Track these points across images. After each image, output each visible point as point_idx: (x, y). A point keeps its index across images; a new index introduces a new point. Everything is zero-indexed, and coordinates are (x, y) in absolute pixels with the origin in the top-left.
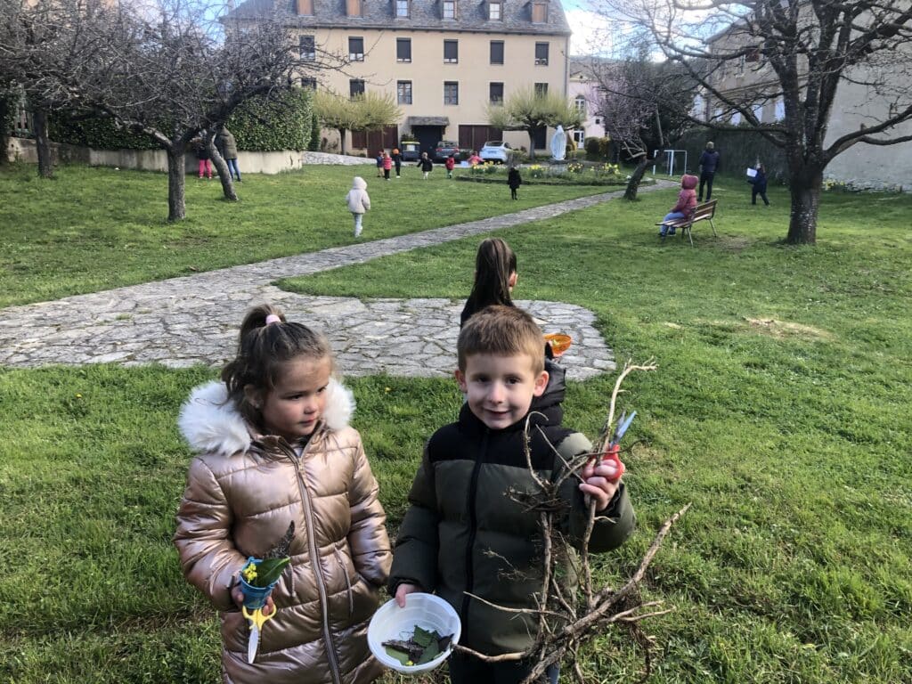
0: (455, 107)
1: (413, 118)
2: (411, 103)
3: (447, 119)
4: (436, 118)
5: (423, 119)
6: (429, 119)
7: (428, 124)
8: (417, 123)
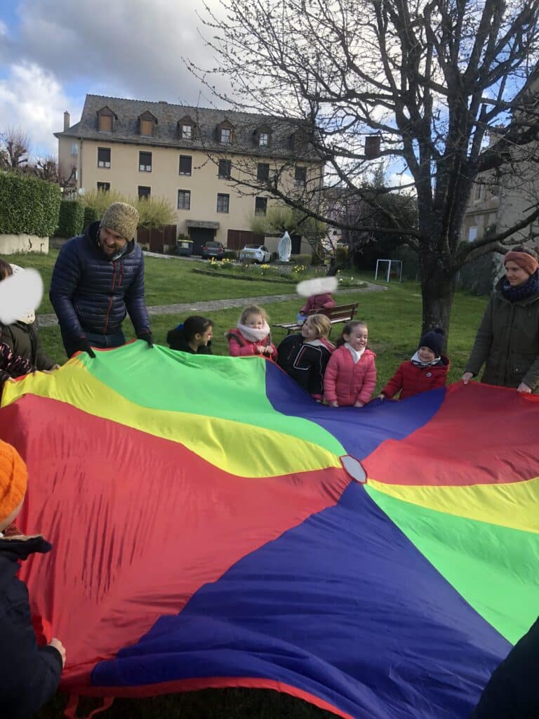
0: (226, 215)
1: (190, 221)
2: (189, 209)
3: (218, 224)
4: (209, 223)
5: (198, 223)
6: (203, 222)
7: (201, 226)
8: (192, 225)
